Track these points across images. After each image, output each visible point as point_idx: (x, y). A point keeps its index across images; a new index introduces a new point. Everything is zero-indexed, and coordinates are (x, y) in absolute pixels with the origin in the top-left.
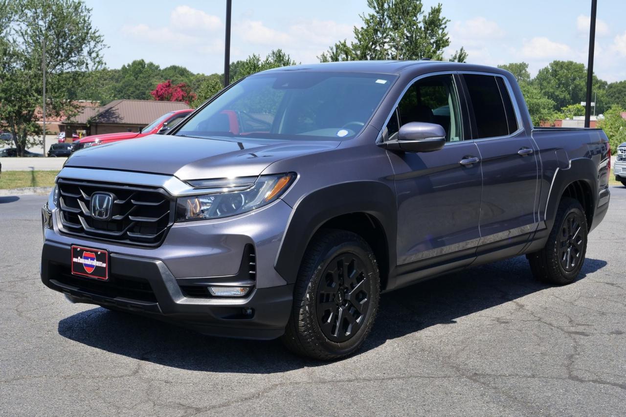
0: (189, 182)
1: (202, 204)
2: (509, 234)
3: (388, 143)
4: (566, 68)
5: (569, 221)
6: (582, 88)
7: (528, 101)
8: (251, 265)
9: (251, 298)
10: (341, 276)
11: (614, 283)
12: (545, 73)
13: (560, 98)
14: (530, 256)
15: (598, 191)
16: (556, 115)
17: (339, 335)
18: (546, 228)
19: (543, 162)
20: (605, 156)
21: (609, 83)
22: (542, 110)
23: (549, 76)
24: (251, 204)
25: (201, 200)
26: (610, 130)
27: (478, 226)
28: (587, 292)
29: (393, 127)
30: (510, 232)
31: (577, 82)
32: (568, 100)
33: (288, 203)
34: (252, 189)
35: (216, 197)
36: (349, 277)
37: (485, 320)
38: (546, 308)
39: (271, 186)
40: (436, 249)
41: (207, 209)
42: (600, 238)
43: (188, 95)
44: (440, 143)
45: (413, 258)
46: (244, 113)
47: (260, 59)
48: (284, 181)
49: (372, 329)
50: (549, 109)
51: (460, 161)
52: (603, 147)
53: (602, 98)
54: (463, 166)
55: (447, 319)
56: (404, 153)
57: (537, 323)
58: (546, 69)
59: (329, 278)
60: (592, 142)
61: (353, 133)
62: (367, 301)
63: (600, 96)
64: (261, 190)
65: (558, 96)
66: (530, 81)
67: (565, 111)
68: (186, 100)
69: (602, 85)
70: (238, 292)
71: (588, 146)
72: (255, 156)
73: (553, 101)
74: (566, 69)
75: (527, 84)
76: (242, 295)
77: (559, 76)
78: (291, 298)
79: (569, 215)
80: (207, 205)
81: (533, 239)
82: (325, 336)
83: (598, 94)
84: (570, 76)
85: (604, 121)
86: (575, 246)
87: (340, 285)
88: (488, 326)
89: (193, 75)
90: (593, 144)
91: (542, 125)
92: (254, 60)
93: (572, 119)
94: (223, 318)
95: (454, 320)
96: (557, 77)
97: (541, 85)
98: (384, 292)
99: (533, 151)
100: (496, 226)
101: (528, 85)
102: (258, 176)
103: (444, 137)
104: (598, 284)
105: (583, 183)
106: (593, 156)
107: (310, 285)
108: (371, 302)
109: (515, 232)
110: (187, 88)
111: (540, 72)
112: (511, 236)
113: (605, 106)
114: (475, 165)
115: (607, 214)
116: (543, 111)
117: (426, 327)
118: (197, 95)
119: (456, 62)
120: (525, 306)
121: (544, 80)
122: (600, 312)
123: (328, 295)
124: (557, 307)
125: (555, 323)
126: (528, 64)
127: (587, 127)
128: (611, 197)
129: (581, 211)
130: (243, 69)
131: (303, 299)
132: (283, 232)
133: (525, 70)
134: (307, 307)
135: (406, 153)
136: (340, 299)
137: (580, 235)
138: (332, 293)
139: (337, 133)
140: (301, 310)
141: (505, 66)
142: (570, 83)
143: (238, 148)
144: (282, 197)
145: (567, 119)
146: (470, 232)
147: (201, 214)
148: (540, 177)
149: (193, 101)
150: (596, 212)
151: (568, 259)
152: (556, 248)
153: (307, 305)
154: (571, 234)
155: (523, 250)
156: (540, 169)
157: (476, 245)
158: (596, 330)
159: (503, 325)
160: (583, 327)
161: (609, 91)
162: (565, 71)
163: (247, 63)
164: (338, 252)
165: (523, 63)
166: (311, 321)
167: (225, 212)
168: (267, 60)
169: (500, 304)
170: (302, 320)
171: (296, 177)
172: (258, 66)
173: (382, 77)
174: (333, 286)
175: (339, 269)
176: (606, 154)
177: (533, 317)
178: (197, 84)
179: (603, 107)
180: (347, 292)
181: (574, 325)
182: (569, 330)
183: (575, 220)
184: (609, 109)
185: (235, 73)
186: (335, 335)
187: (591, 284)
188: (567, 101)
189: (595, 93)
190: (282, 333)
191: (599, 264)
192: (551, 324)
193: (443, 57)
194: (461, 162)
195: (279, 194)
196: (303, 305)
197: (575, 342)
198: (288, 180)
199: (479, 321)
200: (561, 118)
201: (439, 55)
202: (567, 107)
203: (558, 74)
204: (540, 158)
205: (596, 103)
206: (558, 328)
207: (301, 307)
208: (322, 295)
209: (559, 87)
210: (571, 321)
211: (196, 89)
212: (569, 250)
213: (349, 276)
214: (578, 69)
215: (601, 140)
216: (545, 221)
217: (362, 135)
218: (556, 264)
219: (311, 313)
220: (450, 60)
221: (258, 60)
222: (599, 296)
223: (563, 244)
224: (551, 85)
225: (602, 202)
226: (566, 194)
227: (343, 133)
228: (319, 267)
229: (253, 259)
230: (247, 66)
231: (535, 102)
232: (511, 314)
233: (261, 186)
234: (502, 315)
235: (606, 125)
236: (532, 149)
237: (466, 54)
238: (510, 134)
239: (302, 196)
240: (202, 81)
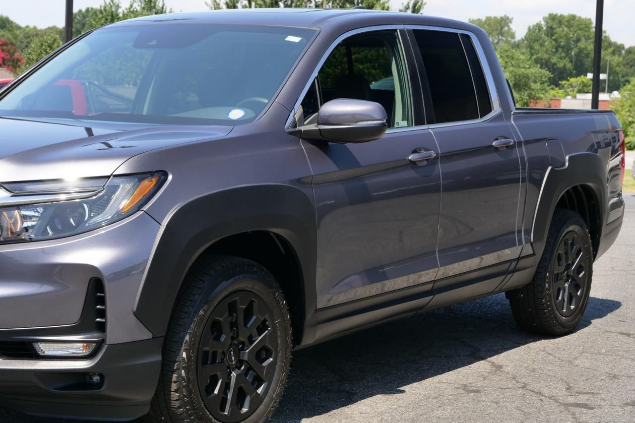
0: (5, 186)
1: (24, 218)
2: (480, 262)
3: (303, 128)
4: (566, 23)
5: (566, 244)
6: (589, 54)
7: (513, 71)
8: (99, 309)
9: (98, 359)
10: (233, 325)
11: (632, 332)
12: (537, 31)
13: (558, 68)
14: (511, 294)
15: (607, 199)
16: (552, 92)
17: (232, 411)
18: (534, 254)
19: (528, 159)
20: (617, 151)
21: (627, 46)
22: (532, 84)
23: (543, 36)
24: (98, 219)
25: (24, 212)
26: (628, 114)
27: (436, 251)
28: (592, 347)
29: (310, 106)
30: (482, 259)
31: (582, 44)
32: (569, 70)
33: (154, 217)
34: (101, 196)
35: (45, 208)
36: (247, 328)
37: (446, 389)
38: (534, 370)
39: (129, 191)
40: (375, 284)
41: (33, 227)
42: (612, 268)
43: (11, 57)
44: (379, 129)
45: (342, 298)
46: (95, 85)
47: (120, 5)
48: (148, 184)
49: (280, 403)
50: (543, 83)
51: (409, 156)
52: (613, 138)
53: (617, 68)
54: (413, 163)
55: (391, 386)
56: (327, 144)
57: (521, 391)
58: (539, 26)
59: (216, 328)
60: (598, 129)
61: (253, 114)
62: (272, 362)
63: (615, 65)
64: (114, 197)
65: (555, 64)
66: (515, 42)
67: (566, 86)
68: (8, 66)
69: (618, 49)
70: (79, 349)
71: (593, 135)
72: (110, 146)
73: (548, 72)
74: (567, 26)
75: (511, 47)
76: (85, 354)
77: (556, 35)
78: (159, 358)
79: (565, 235)
80: (32, 219)
81: (515, 270)
82: (211, 414)
83: (612, 63)
84: (571, 35)
85: (621, 102)
86: (575, 281)
87: (233, 338)
88: (450, 397)
89: (19, 28)
90: (600, 132)
91: (532, 106)
92: (111, 6)
93: (574, 97)
94: (55, 389)
95: (401, 388)
96: (554, 37)
97: (531, 48)
98: (298, 348)
99: (515, 142)
100: (464, 250)
101: (513, 48)
102: (108, 177)
103: (385, 121)
104: (607, 334)
105: (586, 189)
106: (599, 150)
107: (187, 338)
108: (279, 363)
109: (490, 259)
110: (10, 46)
111: (529, 29)
112: (484, 264)
113: (622, 80)
114: (431, 162)
115: (620, 233)
116: (533, 86)
117: (360, 400)
118: (24, 56)
119: (409, 13)
120: (504, 367)
121: (536, 41)
122: (609, 374)
123: (215, 354)
124: (549, 368)
125: (545, 391)
126: (512, 18)
127: (595, 109)
128: (625, 210)
129: (584, 230)
130: (94, 20)
131: (177, 360)
132: (148, 260)
133: (508, 26)
134: (183, 371)
135: (330, 143)
136: (233, 358)
137: (583, 264)
138: (220, 351)
139: (228, 115)
140: (175, 376)
141: (479, 20)
142: (572, 46)
143: (85, 135)
144: (145, 208)
145: (569, 97)
146: (424, 259)
147: (23, 234)
148: (524, 180)
149: (19, 67)
150: (604, 230)
151: (566, 299)
152: (547, 282)
153: (183, 368)
154: (570, 262)
155: (501, 286)
156: (524, 169)
157: (433, 279)
158: (604, 400)
159: (472, 394)
160: (586, 397)
161: (627, 58)
162: (565, 29)
163: (101, 11)
164: (230, 290)
165: (505, 16)
166: (190, 392)
167: (60, 230)
168: (131, 6)
169: (467, 365)
170: (176, 391)
171: (166, 179)
172: (117, 15)
173: (295, 32)
174: (223, 340)
175: (230, 315)
176: (618, 147)
177: (515, 383)
178: (25, 41)
179: (619, 80)
180: (243, 349)
181: (573, 394)
182: (566, 402)
183: (575, 242)
184: (627, 83)
185: (84, 25)
186: (225, 413)
187: (598, 334)
188: (569, 72)
189: (607, 61)
190: (146, 410)
191: (609, 306)
192: (540, 393)
193: (390, 7)
194: (410, 158)
195: (141, 203)
196: (178, 369)
197: (575, 418)
198: (154, 183)
199: (437, 390)
200: (559, 96)
201: (384, 4)
202: (568, 80)
203: (556, 33)
204: (525, 153)
205: (609, 76)
206: (550, 398)
207: (173, 372)
208: (206, 353)
209: (557, 51)
210: (569, 388)
211: (24, 48)
212: (567, 285)
213: (245, 324)
214: (584, 26)
215: (610, 128)
216: (532, 244)
217: (264, 118)
218: (548, 306)
219: (189, 381)
220: (401, 11)
221: (118, 7)
222: (609, 351)
223: (557, 277)
224: (545, 49)
225: (613, 216)
226: (562, 204)
227: (236, 114)
228: (201, 312)
229: (102, 301)
230: (100, 16)
231: (523, 73)
232: (484, 378)
233: (114, 192)
234: (471, 380)
235: (622, 106)
236: (513, 138)
237: (424, 3)
238: (481, 117)
239: (175, 207)
240: (33, 36)
